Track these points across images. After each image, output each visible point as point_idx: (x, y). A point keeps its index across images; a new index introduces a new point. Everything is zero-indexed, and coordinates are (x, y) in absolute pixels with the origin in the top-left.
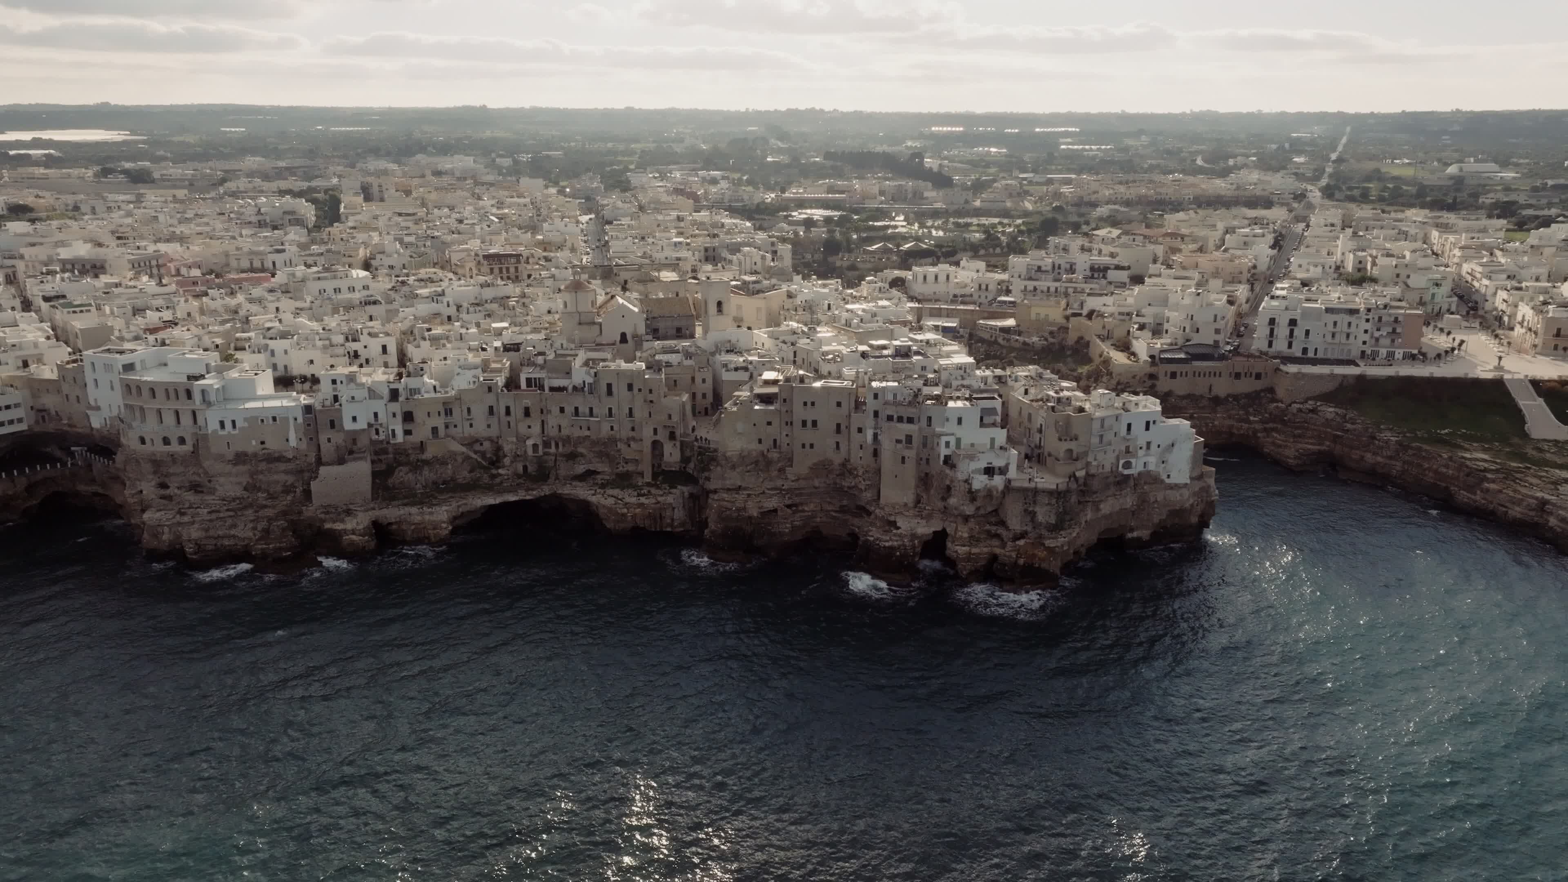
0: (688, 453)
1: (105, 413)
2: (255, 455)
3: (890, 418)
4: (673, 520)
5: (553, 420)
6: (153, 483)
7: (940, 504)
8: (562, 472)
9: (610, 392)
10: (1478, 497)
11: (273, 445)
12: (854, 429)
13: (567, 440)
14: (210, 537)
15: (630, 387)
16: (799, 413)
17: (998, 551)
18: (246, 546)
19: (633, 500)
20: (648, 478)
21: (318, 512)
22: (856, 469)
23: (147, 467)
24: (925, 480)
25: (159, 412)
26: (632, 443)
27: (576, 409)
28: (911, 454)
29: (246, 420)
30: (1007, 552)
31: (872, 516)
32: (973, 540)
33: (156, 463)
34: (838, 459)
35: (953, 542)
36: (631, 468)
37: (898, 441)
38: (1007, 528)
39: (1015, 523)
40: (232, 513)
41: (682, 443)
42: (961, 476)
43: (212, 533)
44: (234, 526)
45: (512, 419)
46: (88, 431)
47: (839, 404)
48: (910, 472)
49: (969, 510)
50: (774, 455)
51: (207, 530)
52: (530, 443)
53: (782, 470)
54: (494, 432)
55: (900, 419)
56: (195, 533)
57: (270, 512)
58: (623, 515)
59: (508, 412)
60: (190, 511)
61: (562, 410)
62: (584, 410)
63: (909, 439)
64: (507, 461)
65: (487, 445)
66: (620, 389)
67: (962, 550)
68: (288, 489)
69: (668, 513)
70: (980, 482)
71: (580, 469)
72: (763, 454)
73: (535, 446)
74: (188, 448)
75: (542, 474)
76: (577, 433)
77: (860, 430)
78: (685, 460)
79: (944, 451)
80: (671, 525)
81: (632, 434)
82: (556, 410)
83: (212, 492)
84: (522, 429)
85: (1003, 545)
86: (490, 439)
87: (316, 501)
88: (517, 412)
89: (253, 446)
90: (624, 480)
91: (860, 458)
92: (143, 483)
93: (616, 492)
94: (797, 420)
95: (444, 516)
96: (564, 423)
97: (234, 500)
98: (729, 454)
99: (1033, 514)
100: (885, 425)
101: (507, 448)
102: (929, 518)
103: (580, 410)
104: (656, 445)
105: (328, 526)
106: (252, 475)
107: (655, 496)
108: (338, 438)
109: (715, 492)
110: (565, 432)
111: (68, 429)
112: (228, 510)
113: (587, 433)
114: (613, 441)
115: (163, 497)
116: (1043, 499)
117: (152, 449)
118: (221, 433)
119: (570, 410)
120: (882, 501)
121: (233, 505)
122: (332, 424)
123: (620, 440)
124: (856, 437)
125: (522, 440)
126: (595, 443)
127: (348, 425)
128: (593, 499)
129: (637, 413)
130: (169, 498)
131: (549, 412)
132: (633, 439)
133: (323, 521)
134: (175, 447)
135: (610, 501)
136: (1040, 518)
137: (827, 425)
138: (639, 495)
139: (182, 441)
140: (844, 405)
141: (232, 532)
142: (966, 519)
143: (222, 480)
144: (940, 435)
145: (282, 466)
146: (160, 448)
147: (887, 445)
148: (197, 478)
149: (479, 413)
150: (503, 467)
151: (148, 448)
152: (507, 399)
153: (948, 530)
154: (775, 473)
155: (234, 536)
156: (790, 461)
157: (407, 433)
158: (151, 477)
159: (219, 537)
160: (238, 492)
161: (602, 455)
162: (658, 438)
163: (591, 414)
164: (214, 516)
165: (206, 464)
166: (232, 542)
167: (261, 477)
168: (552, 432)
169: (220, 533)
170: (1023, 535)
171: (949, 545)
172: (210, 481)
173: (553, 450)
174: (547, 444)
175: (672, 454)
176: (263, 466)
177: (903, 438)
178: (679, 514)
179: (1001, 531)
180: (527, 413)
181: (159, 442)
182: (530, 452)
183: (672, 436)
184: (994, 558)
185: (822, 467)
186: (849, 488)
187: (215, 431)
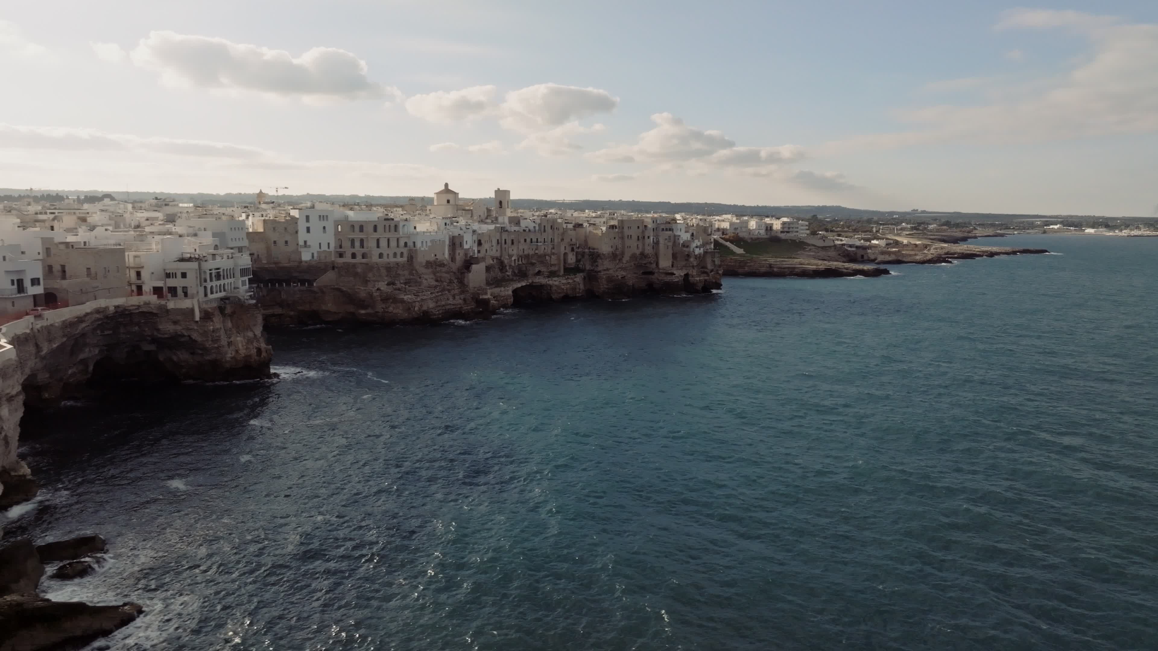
0: (580, 257)
1: (315, 249)
2: (435, 262)
3: (663, 230)
4: (580, 289)
5: (521, 247)
6: (386, 283)
7: (684, 263)
8: (531, 272)
9: (545, 231)
10: (746, 269)
11: (440, 257)
12: (646, 237)
13: (527, 256)
14: (440, 306)
15: (551, 227)
16: (627, 232)
17: (706, 278)
18: (462, 307)
19: (565, 281)
20: (562, 272)
21: (476, 289)
22: (648, 254)
23: (384, 272)
24: (674, 256)
25: (378, 240)
26: (552, 256)
27: (531, 239)
28: (670, 244)
29: (431, 241)
30: (711, 278)
31: (656, 275)
32: (699, 276)
33: (389, 268)
34: (638, 252)
35: (692, 277)
36: (553, 269)
37: (666, 239)
38: (707, 268)
39: (710, 266)
40: (440, 293)
41: (577, 253)
42: (692, 250)
43: (439, 303)
44: (448, 299)
45: (506, 246)
46: (296, 264)
47: (638, 227)
48: (670, 252)
49: (695, 264)
50: (618, 253)
51: (437, 303)
52: (513, 259)
53: (620, 260)
54: (498, 254)
55: (667, 230)
56: (431, 305)
57: (456, 292)
58: (563, 289)
59: (505, 243)
60: (420, 294)
61: (525, 240)
62: (534, 240)
63: (670, 237)
64: (508, 268)
65: (495, 260)
66: (548, 229)
67: (698, 279)
68: (451, 282)
69: (578, 286)
70: (697, 251)
71: (537, 270)
72: (613, 253)
73: (515, 260)
74: (405, 259)
75: (522, 274)
76: (531, 252)
77: (649, 237)
78: (578, 261)
79: (681, 242)
80: (579, 293)
81: (553, 251)
82: (522, 241)
83: (420, 284)
84: (511, 252)
85: (708, 275)
86: (497, 258)
87: (471, 285)
88: (509, 242)
89: (432, 258)
90: (553, 274)
91: (649, 250)
92: (380, 283)
93: (556, 279)
94: (626, 235)
95: (510, 293)
96: (526, 247)
97: (436, 287)
98: (604, 253)
99: (714, 261)
100: (661, 233)
101: (506, 262)
102: (681, 269)
103: (533, 240)
104: (565, 254)
105: (481, 297)
106: (434, 273)
107: (572, 279)
108: (462, 253)
109: (600, 272)
110: (526, 253)
111: (273, 266)
112: (438, 292)
113: (537, 252)
114: (545, 255)
115: (396, 289)
116: (717, 255)
117: (388, 260)
118: (422, 249)
119: (528, 240)
120: (660, 266)
121: (438, 290)
122: (461, 245)
123: (548, 255)
124: (647, 241)
125: (510, 256)
126: (540, 256)
127: (466, 247)
128: (551, 282)
129: (556, 241)
130: (399, 289)
131: (519, 242)
132: (554, 254)
133: (479, 294)
134: (399, 259)
135: (557, 283)
136: (716, 263)
137: (635, 237)
138: (566, 279)
139: (402, 254)
140: (641, 228)
141: (449, 302)
142: (693, 267)
143: (426, 277)
144: (679, 236)
145: (444, 269)
146: (392, 259)
147: (662, 241)
148: (412, 277)
149: (494, 243)
150: (507, 271)
151: (385, 259)
152: (505, 236)
153: (690, 273)
154: (618, 261)
155: (450, 304)
156: (623, 254)
157: (479, 252)
158: (386, 278)
159: (443, 306)
160: (434, 283)
161: (542, 262)
162: (566, 251)
163: (537, 242)
164: (434, 295)
165: (417, 267)
166: (454, 307)
167: (438, 274)
168: (521, 253)
169: (443, 303)
170: (712, 271)
171: (690, 278)
172: (420, 278)
173: (520, 263)
174: (518, 261)
175: (572, 259)
176: (438, 269)
177: (667, 237)
178: (582, 286)
179: (706, 270)
180: (513, 243)
181: (391, 255)
182: (513, 264)
183: (573, 250)
184: (706, 280)
185: (633, 256)
186: (645, 264)
187: (420, 248)
